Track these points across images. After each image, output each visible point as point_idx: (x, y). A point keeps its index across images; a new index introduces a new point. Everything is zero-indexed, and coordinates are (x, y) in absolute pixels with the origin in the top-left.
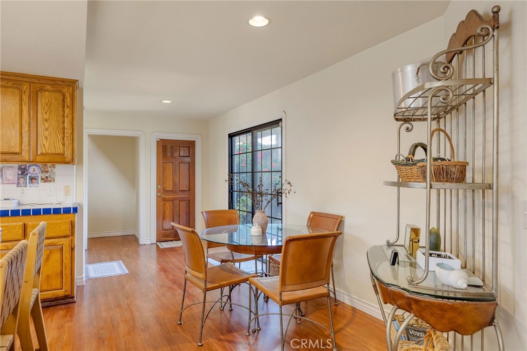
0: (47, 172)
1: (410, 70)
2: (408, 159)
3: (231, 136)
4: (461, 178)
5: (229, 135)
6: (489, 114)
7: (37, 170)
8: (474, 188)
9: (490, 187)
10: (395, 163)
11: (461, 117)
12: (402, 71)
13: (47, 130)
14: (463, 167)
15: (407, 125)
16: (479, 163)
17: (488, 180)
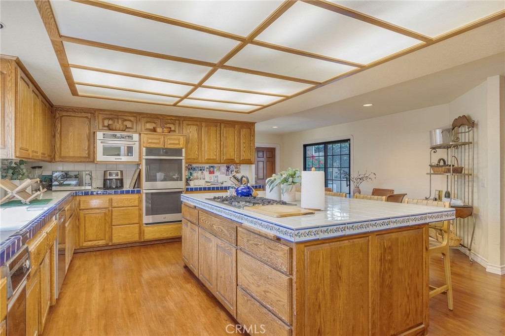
0: (237, 168)
1: (438, 132)
2: (437, 165)
3: (305, 146)
4: (461, 172)
5: (304, 145)
6: (470, 150)
7: (234, 167)
8: (465, 175)
9: (471, 175)
10: (431, 166)
11: (460, 150)
12: (435, 131)
13: (244, 147)
14: (462, 168)
15: (434, 150)
16: (467, 167)
17: (470, 173)
